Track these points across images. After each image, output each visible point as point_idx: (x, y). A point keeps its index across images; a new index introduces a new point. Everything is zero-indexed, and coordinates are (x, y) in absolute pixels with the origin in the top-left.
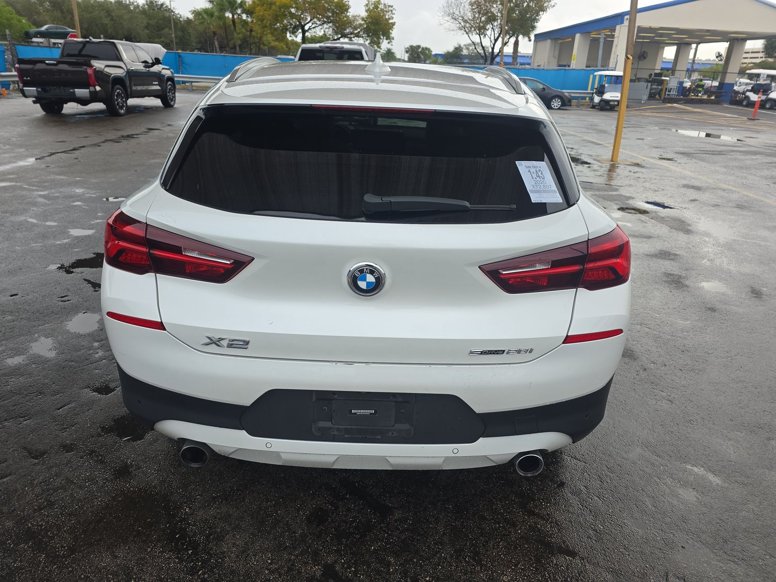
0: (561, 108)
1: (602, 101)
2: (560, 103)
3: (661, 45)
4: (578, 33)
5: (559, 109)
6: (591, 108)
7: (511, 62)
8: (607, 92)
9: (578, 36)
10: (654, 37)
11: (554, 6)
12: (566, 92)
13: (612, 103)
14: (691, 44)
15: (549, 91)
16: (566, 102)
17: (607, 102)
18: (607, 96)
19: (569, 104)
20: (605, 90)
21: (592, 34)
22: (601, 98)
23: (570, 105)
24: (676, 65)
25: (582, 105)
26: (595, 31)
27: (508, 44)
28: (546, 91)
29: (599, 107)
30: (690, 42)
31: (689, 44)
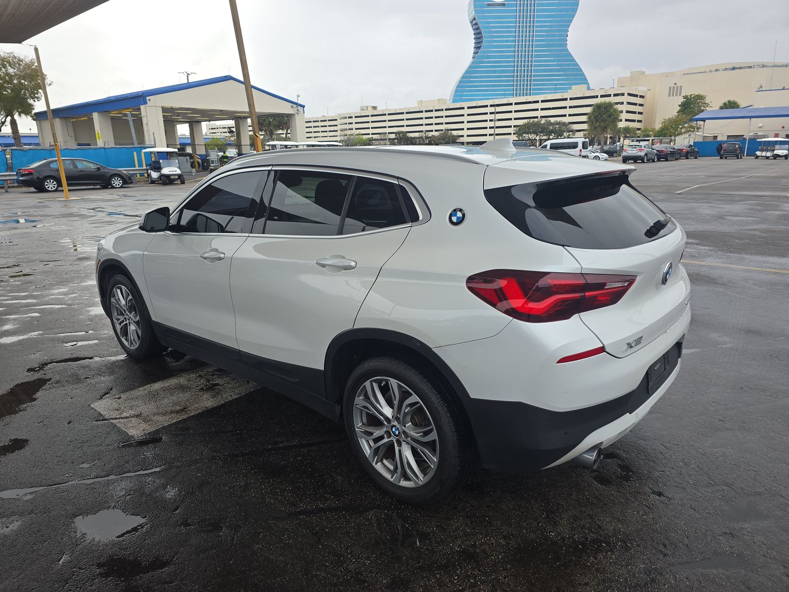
0: (123, 186)
1: (162, 176)
2: (121, 182)
3: (175, 123)
4: (95, 112)
5: (121, 187)
6: (151, 183)
7: (14, 142)
8: (164, 167)
9: (95, 116)
10: (171, 116)
11: (51, 84)
12: (124, 170)
13: (172, 177)
14: (200, 122)
15: (105, 171)
16: (127, 179)
17: (167, 176)
18: (166, 171)
19: (130, 181)
20: (162, 165)
21: (112, 113)
22: (159, 173)
23: (132, 183)
24: (194, 140)
25: (138, 182)
26: (115, 110)
27: (6, 124)
28: (102, 170)
29: (160, 182)
30: (200, 120)
31: (199, 122)
